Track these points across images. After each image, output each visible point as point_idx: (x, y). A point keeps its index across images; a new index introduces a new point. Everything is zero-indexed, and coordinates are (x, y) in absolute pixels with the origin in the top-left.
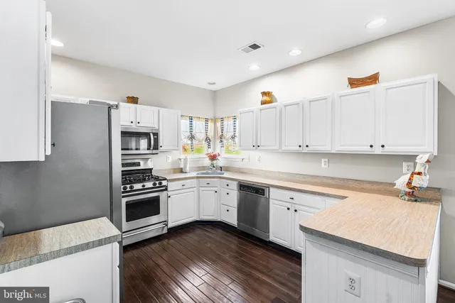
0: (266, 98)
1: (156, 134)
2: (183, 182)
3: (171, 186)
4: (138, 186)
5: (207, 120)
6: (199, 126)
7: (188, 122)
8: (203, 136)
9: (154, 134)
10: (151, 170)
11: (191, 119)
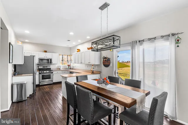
0: (78, 51)
1: (51, 60)
2: (57, 72)
3: (54, 72)
4: (45, 72)
5: (68, 56)
6: (65, 57)
7: (62, 56)
8: (66, 60)
9: (50, 60)
10: (50, 68)
11: (63, 55)
